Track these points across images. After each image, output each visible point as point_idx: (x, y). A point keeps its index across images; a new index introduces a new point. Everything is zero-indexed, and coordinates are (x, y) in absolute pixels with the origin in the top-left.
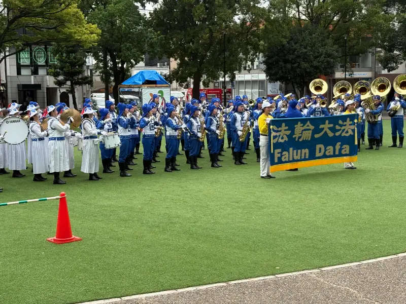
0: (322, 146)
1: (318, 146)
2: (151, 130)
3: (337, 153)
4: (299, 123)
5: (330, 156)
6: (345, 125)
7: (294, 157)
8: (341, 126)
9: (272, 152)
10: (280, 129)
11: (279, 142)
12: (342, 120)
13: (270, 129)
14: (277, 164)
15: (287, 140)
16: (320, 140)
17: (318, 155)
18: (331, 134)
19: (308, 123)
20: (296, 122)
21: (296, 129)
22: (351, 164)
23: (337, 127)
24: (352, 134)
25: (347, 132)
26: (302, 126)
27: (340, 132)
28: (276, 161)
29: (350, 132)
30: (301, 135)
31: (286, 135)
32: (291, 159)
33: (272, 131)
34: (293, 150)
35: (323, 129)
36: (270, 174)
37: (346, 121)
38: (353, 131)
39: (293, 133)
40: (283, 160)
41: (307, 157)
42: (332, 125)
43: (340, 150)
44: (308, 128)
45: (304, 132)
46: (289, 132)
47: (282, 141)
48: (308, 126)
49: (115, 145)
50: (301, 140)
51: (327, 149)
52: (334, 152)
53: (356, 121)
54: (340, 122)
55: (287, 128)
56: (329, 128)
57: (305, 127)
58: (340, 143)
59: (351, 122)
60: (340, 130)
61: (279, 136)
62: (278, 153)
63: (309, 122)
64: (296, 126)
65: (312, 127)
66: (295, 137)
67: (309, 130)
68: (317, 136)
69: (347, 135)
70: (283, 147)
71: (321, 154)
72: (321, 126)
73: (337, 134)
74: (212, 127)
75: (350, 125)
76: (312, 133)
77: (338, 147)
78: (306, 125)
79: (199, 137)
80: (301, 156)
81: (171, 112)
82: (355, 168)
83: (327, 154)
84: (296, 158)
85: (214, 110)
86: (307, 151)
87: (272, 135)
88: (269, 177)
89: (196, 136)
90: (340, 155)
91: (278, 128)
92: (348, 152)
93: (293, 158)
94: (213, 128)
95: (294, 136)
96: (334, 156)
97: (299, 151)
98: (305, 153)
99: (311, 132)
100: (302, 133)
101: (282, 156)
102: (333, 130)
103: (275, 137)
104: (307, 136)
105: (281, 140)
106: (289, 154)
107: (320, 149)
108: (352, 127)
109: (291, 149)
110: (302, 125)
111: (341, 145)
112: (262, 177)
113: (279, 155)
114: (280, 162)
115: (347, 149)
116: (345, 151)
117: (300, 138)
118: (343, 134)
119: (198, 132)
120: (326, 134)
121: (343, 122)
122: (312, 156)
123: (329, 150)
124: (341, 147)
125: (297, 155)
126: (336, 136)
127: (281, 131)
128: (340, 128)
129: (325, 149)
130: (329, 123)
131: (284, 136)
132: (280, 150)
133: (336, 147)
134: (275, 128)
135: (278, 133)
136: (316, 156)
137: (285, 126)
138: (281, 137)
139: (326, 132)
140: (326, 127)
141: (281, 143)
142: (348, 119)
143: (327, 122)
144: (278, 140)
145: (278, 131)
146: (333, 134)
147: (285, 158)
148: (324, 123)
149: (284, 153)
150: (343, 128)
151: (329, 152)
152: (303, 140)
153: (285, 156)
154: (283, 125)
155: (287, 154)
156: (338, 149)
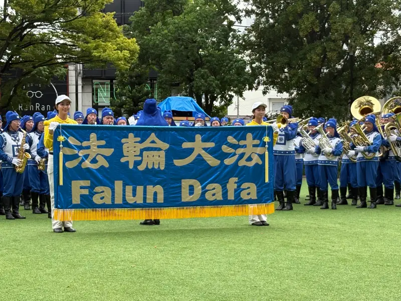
0: (194, 182)
1: (186, 183)
3: (231, 196)
4: (131, 135)
5: (216, 203)
6: (244, 146)
7: (127, 198)
8: (235, 147)
9: (61, 183)
10: (85, 144)
11: (83, 166)
12: (235, 137)
14: (76, 207)
15: (107, 165)
16: (187, 172)
17: (186, 197)
18: (212, 161)
19: (153, 136)
21: (125, 146)
22: (260, 218)
23: (225, 149)
24: (260, 162)
25: (250, 159)
26: (141, 142)
28: (76, 200)
29: (256, 160)
30: (139, 158)
31: (102, 155)
32: (119, 200)
33: (61, 146)
34: (124, 185)
35: (191, 151)
37: (245, 139)
38: (262, 157)
39: (119, 153)
40: (96, 199)
41: (161, 199)
42: (211, 145)
43: (238, 191)
44: (153, 145)
45: (145, 153)
46: (109, 152)
47: (93, 167)
48: (153, 142)
50: (141, 168)
51: (208, 188)
52: (225, 194)
53: (266, 139)
54: (231, 139)
55: (103, 142)
56: (204, 149)
57: (147, 144)
58: (236, 179)
59: (257, 142)
60: (235, 154)
61: (86, 156)
62: (82, 188)
64: (123, 140)
65: (166, 146)
66: (128, 162)
67: (160, 149)
68: (178, 163)
69: (251, 164)
70: (97, 178)
71: (196, 196)
72: (186, 145)
75: (255, 146)
76: (166, 156)
77: (232, 185)
78: (149, 140)
80: (145, 199)
83: (208, 196)
84: (130, 199)
86: (159, 189)
87: (61, 154)
90: (239, 201)
91: (81, 143)
92: (254, 196)
93: (125, 200)
95: (123, 160)
96: (225, 202)
97: (140, 189)
98: (155, 194)
99: (163, 154)
100: (141, 155)
101: (92, 194)
102: (216, 152)
104: (156, 160)
105: (87, 164)
107: (191, 189)
108: (259, 150)
109: (118, 184)
110: (139, 139)
111: (239, 184)
113: (86, 192)
114: (87, 203)
115: (251, 190)
116: (249, 194)
117: (137, 163)
118: (242, 163)
120: (200, 160)
121: (239, 141)
122: (173, 200)
123: (213, 191)
124: (239, 187)
125: (134, 195)
126: (227, 166)
127: (88, 148)
128: (232, 151)
129: (203, 188)
130: (204, 140)
131: (99, 158)
132: (87, 183)
133: (228, 186)
134: (72, 141)
135: (81, 151)
136: (183, 200)
137: (99, 139)
138: (90, 158)
139: (199, 155)
140: (199, 146)
141: (88, 169)
142: (249, 136)
143: (198, 137)
144: (81, 163)
145: (80, 148)
146: (219, 162)
147: (102, 198)
148: (193, 140)
149: (98, 189)
150: (240, 151)
151: (214, 195)
152: (147, 168)
153: (103, 194)
154: (93, 136)
155: (107, 191)
156: (233, 191)
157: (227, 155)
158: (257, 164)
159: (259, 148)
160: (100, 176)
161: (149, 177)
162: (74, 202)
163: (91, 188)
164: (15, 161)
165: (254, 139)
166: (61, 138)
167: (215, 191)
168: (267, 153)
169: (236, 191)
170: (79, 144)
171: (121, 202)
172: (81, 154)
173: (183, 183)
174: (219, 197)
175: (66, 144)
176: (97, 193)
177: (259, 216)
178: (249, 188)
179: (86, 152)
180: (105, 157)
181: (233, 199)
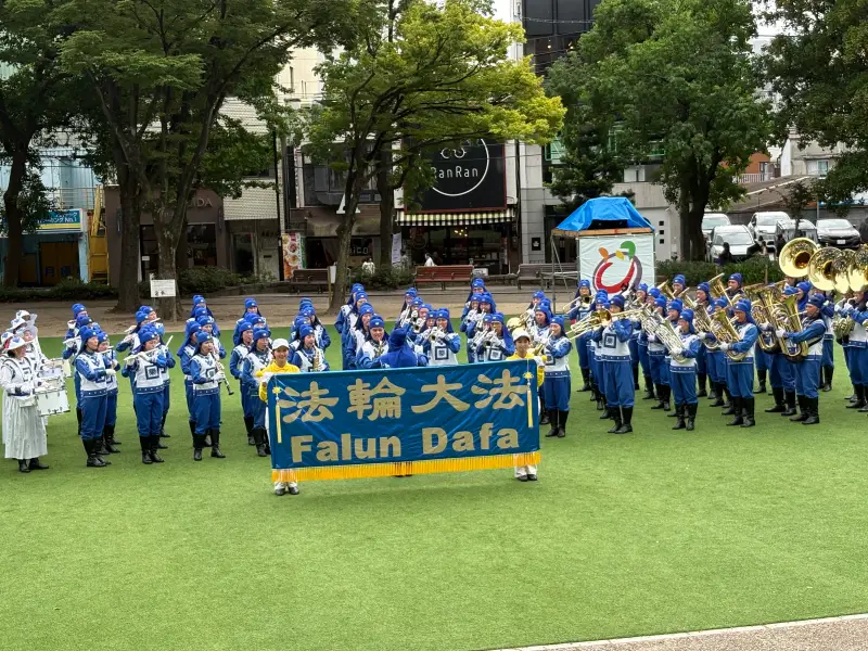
0: (438, 431)
1: (427, 433)
3: (485, 445)
4: (359, 381)
5: (466, 454)
6: (500, 386)
7: (356, 453)
8: (488, 387)
9: (280, 440)
10: (305, 394)
11: (303, 420)
12: (487, 376)
14: (301, 465)
15: (331, 417)
16: (429, 419)
17: (428, 449)
18: (459, 405)
19: (385, 380)
20: (351, 379)
21: (351, 394)
22: (527, 470)
23: (475, 390)
24: (522, 404)
25: (507, 400)
26: (370, 388)
28: (297, 458)
29: (515, 400)
30: (370, 407)
31: (325, 406)
32: (347, 456)
33: (277, 398)
34: (353, 439)
35: (433, 394)
37: (500, 377)
38: (523, 397)
39: (345, 402)
40: (321, 458)
41: (397, 452)
42: (457, 386)
43: (494, 440)
44: (386, 391)
45: (376, 400)
46: (333, 402)
47: (315, 419)
48: (386, 387)
50: (372, 417)
51: (455, 436)
52: (477, 442)
53: (528, 375)
54: (482, 378)
55: (326, 391)
56: (451, 392)
57: (378, 390)
58: (491, 425)
59: (517, 379)
60: (488, 396)
61: (307, 408)
62: (303, 444)
64: (350, 388)
65: (401, 391)
66: (356, 412)
67: (394, 395)
68: (417, 409)
69: (510, 406)
70: (321, 432)
71: (439, 448)
72: (426, 389)
73: (481, 405)
75: (513, 384)
76: (402, 403)
77: (486, 431)
78: (381, 385)
80: (378, 453)
83: (456, 447)
84: (360, 454)
86: (395, 441)
87: (278, 407)
90: (495, 450)
91: (300, 393)
92: (515, 444)
93: (354, 455)
95: (350, 410)
96: (478, 452)
97: (372, 442)
98: (391, 446)
99: (398, 400)
100: (372, 403)
101: (315, 450)
103: (284, 412)
104: (390, 407)
105: (308, 418)
106: (340, 447)
107: (435, 439)
108: (520, 389)
109: (346, 438)
110: (368, 385)
111: (495, 430)
113: (308, 449)
114: (310, 460)
115: (510, 437)
116: (508, 442)
117: (368, 413)
118: (498, 405)
120: (444, 404)
121: (493, 380)
122: (413, 452)
123: (463, 441)
124: (495, 434)
125: (365, 449)
126: (479, 410)
127: (309, 398)
128: (485, 392)
129: (449, 438)
130: (448, 382)
131: (321, 409)
132: (309, 438)
133: (481, 433)
134: (290, 392)
135: (301, 403)
136: (425, 453)
137: (321, 387)
138: (311, 410)
139: (443, 399)
140: (442, 389)
141: (309, 423)
142: (506, 373)
143: (441, 378)
144: (300, 416)
145: (299, 399)
146: (468, 405)
147: (327, 454)
148: (434, 382)
149: (322, 444)
150: (495, 391)
151: (463, 445)
152: (379, 417)
153: (328, 449)
154: (314, 385)
155: (333, 446)
156: (488, 439)
157: (479, 397)
158: (517, 406)
159: (519, 387)
160: (323, 429)
161: (383, 427)
162: (295, 461)
163: (314, 444)
165: (512, 376)
166: (277, 390)
167: (464, 440)
168: (529, 392)
169: (491, 438)
170: (298, 394)
171: (350, 458)
172: (301, 405)
173: (424, 433)
174: (470, 447)
175: (283, 396)
176: (321, 449)
177: (526, 468)
178: (507, 435)
179: (306, 403)
180: (329, 408)
181: (487, 448)
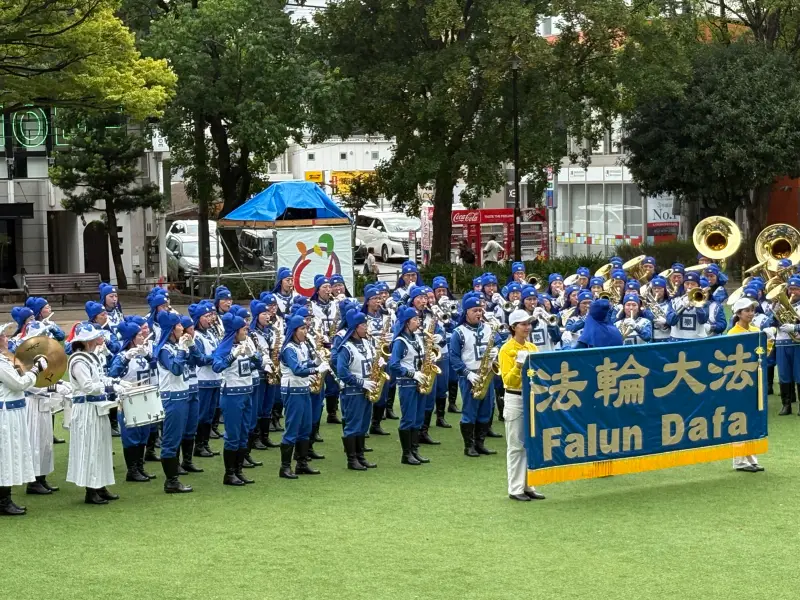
0: (676, 418)
1: (667, 419)
2: (241, 375)
3: (718, 434)
4: (607, 360)
5: (700, 444)
6: (734, 363)
7: (602, 447)
8: (723, 364)
9: (533, 434)
10: (555, 377)
11: (554, 409)
12: (723, 352)
13: (526, 379)
14: (550, 464)
15: (579, 404)
17: (666, 439)
18: (698, 388)
19: (631, 360)
20: (598, 358)
21: (599, 376)
22: (750, 460)
23: (713, 369)
24: (752, 383)
25: (739, 380)
26: (617, 369)
27: (722, 381)
28: (548, 456)
29: (747, 380)
30: (615, 391)
31: (576, 392)
32: (592, 452)
33: (532, 383)
34: (598, 429)
35: (674, 374)
36: (533, 489)
37: (734, 353)
38: (754, 375)
39: (593, 386)
40: (569, 453)
41: (639, 446)
42: (696, 364)
43: (726, 425)
44: (631, 372)
45: (622, 382)
46: (581, 386)
47: (565, 407)
48: (632, 367)
49: (150, 417)
50: (617, 404)
52: (711, 429)
53: (760, 351)
54: (719, 355)
55: (575, 373)
56: (690, 372)
57: (625, 371)
58: (723, 409)
59: (748, 355)
60: (722, 375)
61: (556, 394)
62: (554, 438)
63: (631, 357)
64: (598, 368)
65: (644, 371)
66: (602, 397)
67: (637, 377)
68: (659, 393)
69: (740, 387)
70: (570, 423)
71: (677, 438)
72: (668, 368)
73: (715, 386)
74: (403, 365)
75: (746, 361)
76: (646, 385)
77: (718, 418)
78: (627, 365)
79: (366, 391)
80: (621, 445)
81: (296, 330)
82: (762, 470)
83: (693, 436)
84: (606, 449)
85: (412, 321)
86: (637, 431)
87: (532, 393)
88: (529, 495)
89: (359, 387)
90: (727, 438)
91: (551, 376)
92: (744, 431)
93: (599, 450)
94: (408, 365)
95: (597, 395)
96: (711, 441)
97: (616, 432)
98: (633, 438)
99: (641, 382)
100: (617, 387)
101: (564, 445)
102: (702, 375)
103: (539, 399)
104: (633, 392)
105: (559, 405)
106: (586, 440)
107: (673, 426)
108: (751, 367)
109: (592, 428)
110: (615, 365)
111: (727, 414)
112: (513, 497)
113: (557, 443)
114: (559, 458)
115: (740, 422)
116: (737, 428)
117: (614, 398)
118: (731, 386)
119: (365, 376)
120: (683, 386)
121: (727, 356)
122: (652, 445)
123: (698, 428)
124: (726, 419)
125: (609, 441)
126: (713, 392)
127: (559, 382)
128: (721, 370)
129: (686, 425)
130: (689, 359)
131: (570, 395)
132: (559, 431)
133: (715, 419)
134: (542, 375)
135: (552, 387)
136: (663, 444)
137: (571, 369)
138: (561, 396)
139: (683, 380)
140: (682, 367)
141: (559, 411)
142: (740, 347)
143: (682, 356)
144: (551, 404)
145: (550, 383)
146: (704, 387)
147: (575, 450)
148: (675, 360)
149: (570, 437)
150: (728, 370)
151: (698, 433)
152: (624, 403)
153: (576, 444)
154: (565, 366)
155: (579, 437)
156: (720, 425)
157: (714, 377)
158: (747, 386)
159: (750, 364)
160: (572, 420)
161: (626, 415)
162: (546, 458)
163: (563, 437)
164: (368, 384)
165: (745, 351)
166: (531, 373)
168: (760, 369)
169: (723, 424)
170: (548, 378)
171: (595, 453)
172: (552, 390)
173: (663, 421)
174: (704, 435)
175: (537, 380)
176: (569, 443)
177: (749, 458)
178: (738, 419)
179: (556, 388)
181: (719, 436)
